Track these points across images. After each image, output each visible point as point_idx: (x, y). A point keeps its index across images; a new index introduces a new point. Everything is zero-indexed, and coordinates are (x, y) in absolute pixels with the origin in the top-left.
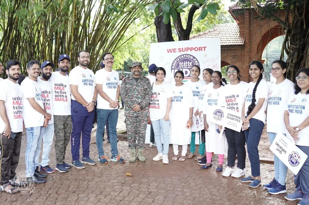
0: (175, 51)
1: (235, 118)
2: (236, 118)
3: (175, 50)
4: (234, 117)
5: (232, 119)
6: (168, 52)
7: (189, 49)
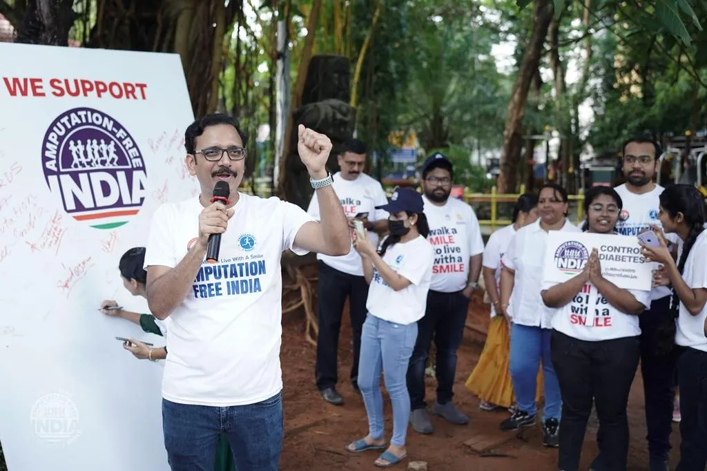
0: (38, 91)
1: (625, 254)
2: (629, 254)
3: (37, 84)
4: (621, 254)
5: (618, 258)
6: (13, 93)
7: (91, 89)
